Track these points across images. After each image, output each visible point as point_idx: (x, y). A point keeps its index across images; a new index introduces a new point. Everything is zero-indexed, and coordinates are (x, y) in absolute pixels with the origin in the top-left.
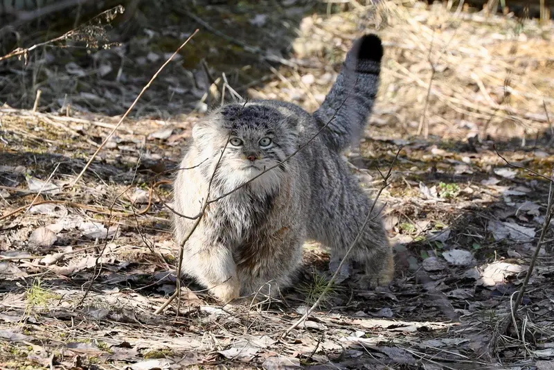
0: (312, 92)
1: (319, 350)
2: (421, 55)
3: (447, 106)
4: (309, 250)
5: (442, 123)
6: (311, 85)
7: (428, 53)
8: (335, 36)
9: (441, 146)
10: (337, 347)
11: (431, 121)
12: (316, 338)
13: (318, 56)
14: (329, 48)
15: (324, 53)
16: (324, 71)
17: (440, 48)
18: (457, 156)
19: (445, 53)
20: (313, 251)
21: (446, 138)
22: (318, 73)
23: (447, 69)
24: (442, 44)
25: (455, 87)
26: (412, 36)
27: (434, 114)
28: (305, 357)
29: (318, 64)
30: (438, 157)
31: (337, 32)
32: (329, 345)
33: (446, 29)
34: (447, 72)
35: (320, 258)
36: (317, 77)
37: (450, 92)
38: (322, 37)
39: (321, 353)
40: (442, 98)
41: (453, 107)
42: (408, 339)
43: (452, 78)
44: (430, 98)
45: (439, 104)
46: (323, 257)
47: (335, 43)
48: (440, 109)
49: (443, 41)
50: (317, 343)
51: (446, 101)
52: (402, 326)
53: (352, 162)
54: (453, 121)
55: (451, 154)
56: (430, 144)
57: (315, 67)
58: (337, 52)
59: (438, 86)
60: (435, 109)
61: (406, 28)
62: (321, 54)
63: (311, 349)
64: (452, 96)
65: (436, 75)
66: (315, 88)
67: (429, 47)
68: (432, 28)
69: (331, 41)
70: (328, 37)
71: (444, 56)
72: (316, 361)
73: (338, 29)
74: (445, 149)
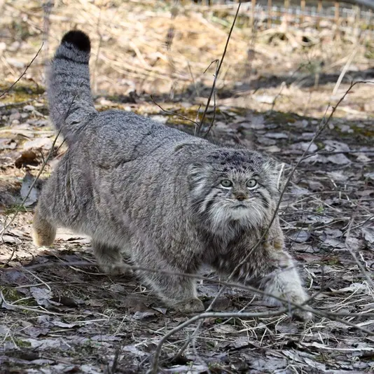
0: (4, 57)
1: (14, 257)
2: (90, 28)
3: (111, 68)
4: (5, 180)
5: (107, 81)
6: (4, 51)
7: (96, 27)
8: (22, 12)
9: (108, 98)
10: (28, 255)
11: (99, 79)
12: (11, 248)
13: (8, 28)
14: (18, 22)
15: (14, 25)
16: (13, 40)
17: (105, 23)
18: (120, 106)
19: (109, 26)
20: (7, 181)
21: (111, 93)
22: (9, 42)
23: (111, 39)
24: (107, 20)
25: (117, 53)
26: (83, 13)
27: (100, 74)
28: (3, 264)
29: (9, 34)
30: (106, 107)
31: (23, 10)
32: (22, 254)
33: (110, 8)
34: (111, 42)
35: (13, 186)
36: (8, 45)
37: (113, 57)
38: (12, 13)
39: (16, 260)
40: (107, 61)
41: (115, 68)
42: (84, 248)
43: (114, 47)
44: (98, 62)
45: (104, 67)
46: (15, 185)
47: (22, 19)
48: (105, 70)
49: (108, 17)
50: (11, 253)
51: (110, 64)
52: (79, 239)
53: (38, 111)
54: (116, 80)
55: (116, 104)
56: (99, 97)
57: (6, 37)
58: (24, 25)
59: (104, 53)
60: (102, 70)
61: (77, 6)
62: (11, 27)
63: (7, 257)
64: (115, 60)
65: (102, 44)
66: (6, 54)
67: (96, 22)
68: (99, 7)
69: (19, 17)
70: (16, 14)
71: (109, 29)
72: (12, 267)
73: (24, 7)
74: (111, 100)
